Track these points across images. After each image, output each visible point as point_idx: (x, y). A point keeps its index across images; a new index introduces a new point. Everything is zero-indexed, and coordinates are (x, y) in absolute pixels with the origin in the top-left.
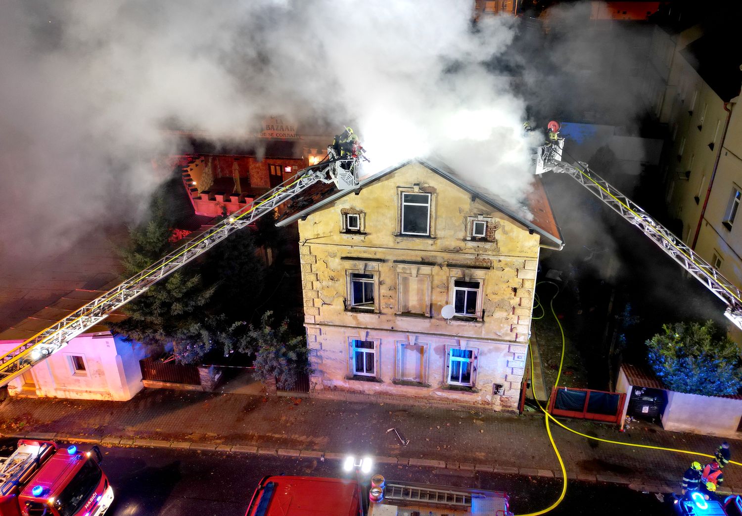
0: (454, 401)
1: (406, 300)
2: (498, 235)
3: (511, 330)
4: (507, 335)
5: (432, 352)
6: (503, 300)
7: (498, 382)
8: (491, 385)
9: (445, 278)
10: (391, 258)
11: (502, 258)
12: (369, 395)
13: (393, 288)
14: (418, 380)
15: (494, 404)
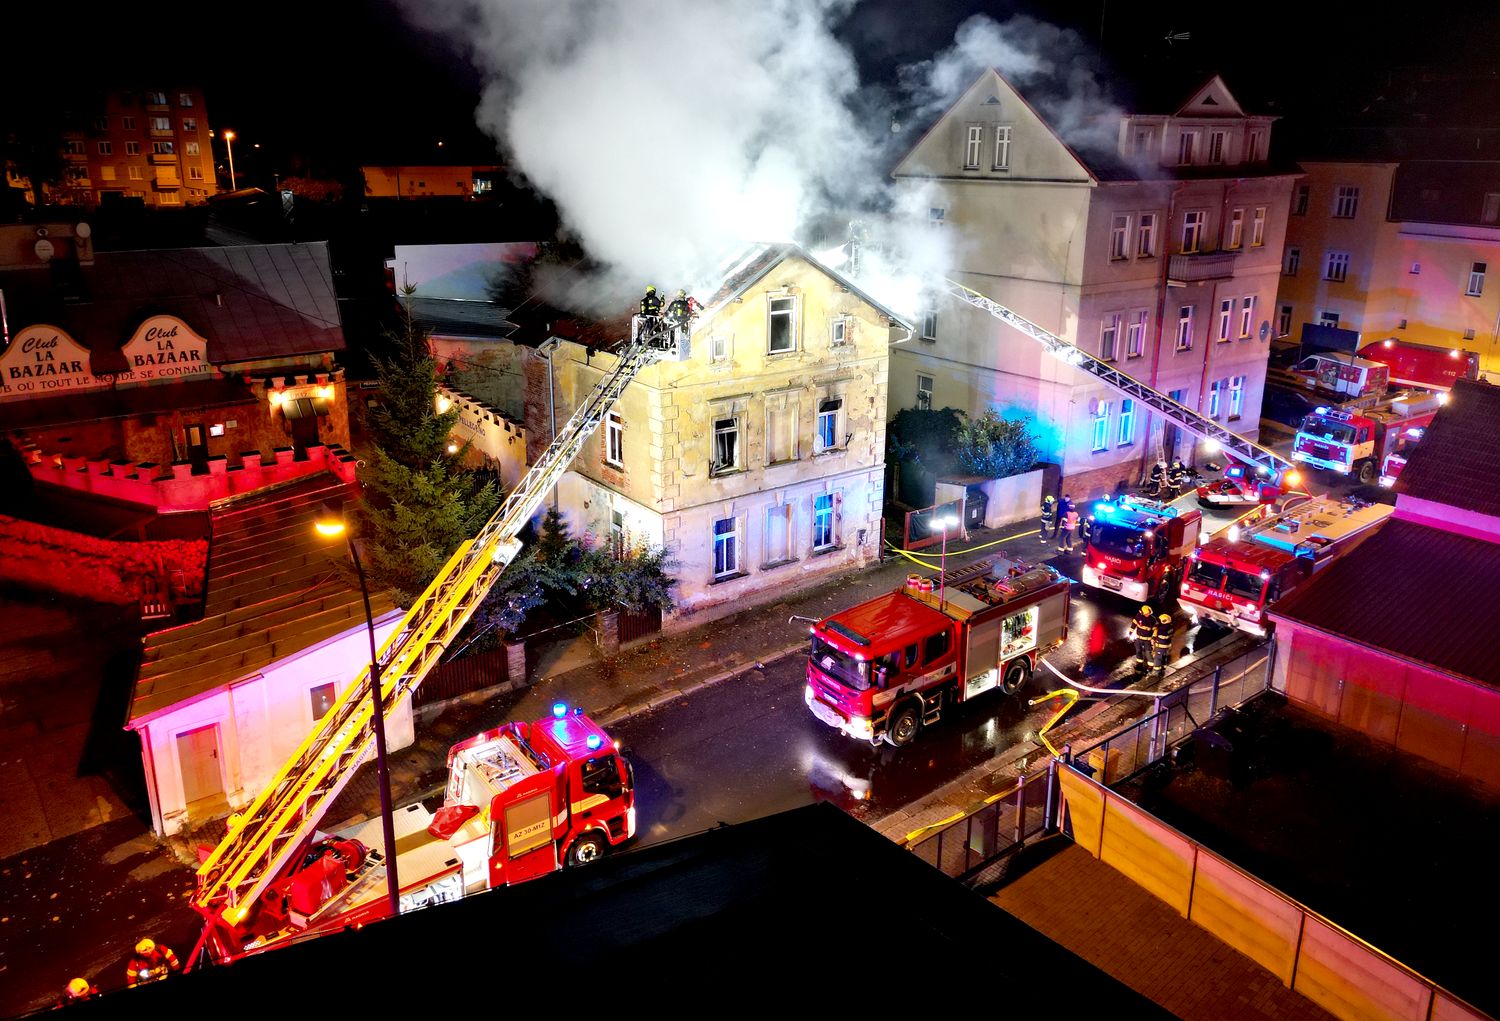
0: (822, 571)
1: (772, 444)
2: (856, 337)
3: (871, 451)
4: (867, 459)
5: (800, 509)
6: (863, 416)
7: (861, 528)
8: (855, 533)
9: (811, 402)
10: (759, 389)
11: (860, 364)
12: (733, 601)
13: (761, 432)
14: (783, 558)
15: (858, 560)
